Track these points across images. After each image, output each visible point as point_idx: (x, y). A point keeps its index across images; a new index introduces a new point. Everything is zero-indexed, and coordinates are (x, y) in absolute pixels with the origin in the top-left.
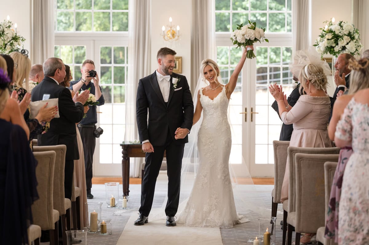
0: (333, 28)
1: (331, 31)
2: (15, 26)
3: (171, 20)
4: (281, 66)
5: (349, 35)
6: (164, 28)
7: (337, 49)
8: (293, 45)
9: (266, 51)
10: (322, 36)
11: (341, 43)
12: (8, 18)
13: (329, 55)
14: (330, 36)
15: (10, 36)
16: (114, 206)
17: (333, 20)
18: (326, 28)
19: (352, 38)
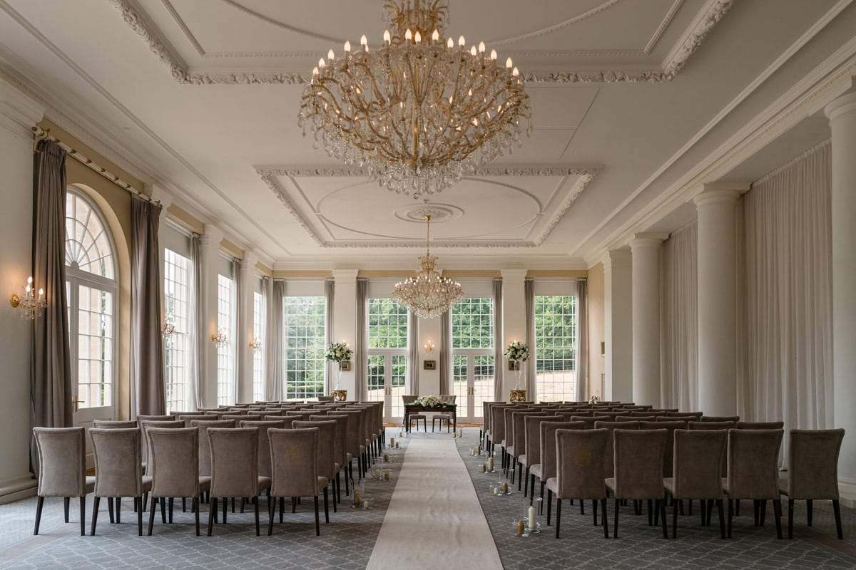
0: (514, 345)
1: (513, 347)
2: (348, 345)
3: (429, 342)
4: (488, 365)
5: (523, 349)
6: (426, 346)
7: (517, 356)
8: (494, 355)
9: (479, 357)
10: (509, 350)
11: (519, 353)
12: (344, 341)
13: (512, 360)
14: (513, 350)
15: (346, 350)
16: (401, 436)
17: (515, 342)
18: (511, 345)
19: (525, 351)
